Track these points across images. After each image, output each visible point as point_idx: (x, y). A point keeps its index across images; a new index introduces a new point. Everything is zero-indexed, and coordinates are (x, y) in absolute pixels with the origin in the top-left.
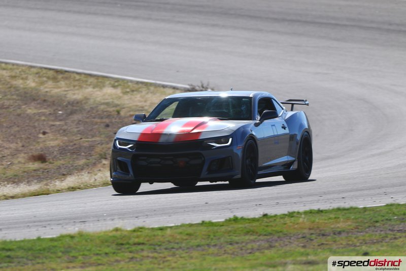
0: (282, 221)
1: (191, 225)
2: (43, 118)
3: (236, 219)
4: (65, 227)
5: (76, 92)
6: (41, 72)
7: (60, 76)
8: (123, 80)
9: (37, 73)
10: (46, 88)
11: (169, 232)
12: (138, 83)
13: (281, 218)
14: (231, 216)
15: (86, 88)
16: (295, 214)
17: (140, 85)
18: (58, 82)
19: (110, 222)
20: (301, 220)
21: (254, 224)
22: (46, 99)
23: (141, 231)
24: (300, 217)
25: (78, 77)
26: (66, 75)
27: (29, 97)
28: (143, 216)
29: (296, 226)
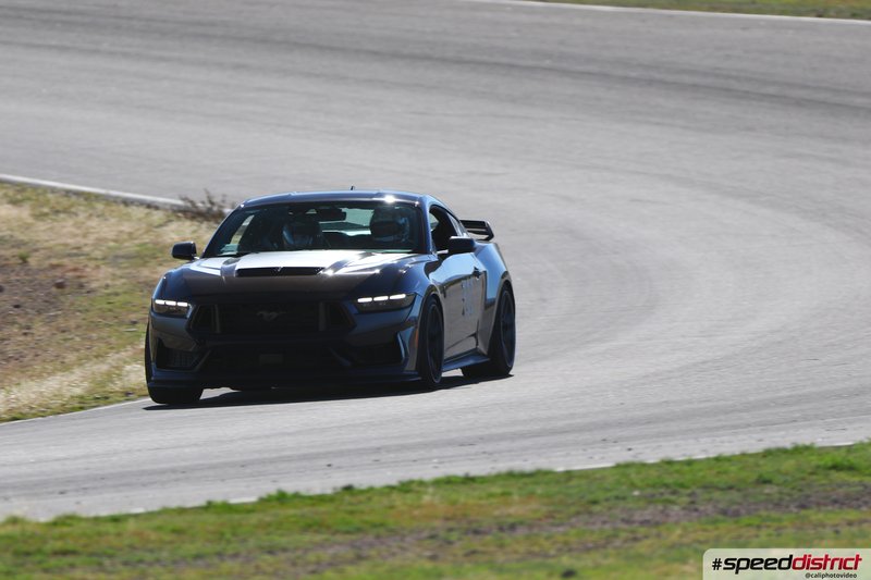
0: (385, 501)
1: (182, 511)
3: (282, 498)
8: (35, 187)
11: (131, 525)
12: (68, 193)
13: (383, 495)
14: (269, 488)
16: (414, 487)
17: (74, 198)
20: (426, 498)
21: (323, 508)
23: (70, 525)
24: (426, 493)
28: (76, 491)
29: (416, 512)
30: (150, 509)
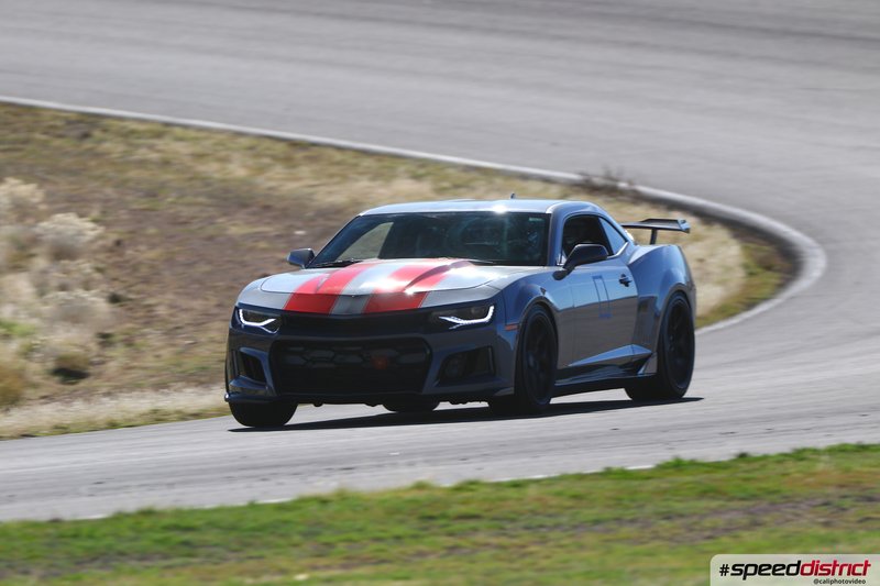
0: (780, 469)
1: (581, 477)
2: (263, 245)
3: (678, 465)
4: (310, 479)
5: (336, 188)
6: (258, 146)
7: (299, 155)
8: (437, 162)
9: (251, 148)
10: (270, 179)
11: (532, 491)
12: (468, 169)
13: (779, 462)
14: (666, 456)
15: (357, 180)
16: (807, 455)
17: (473, 174)
18: (294, 167)
19: (406, 470)
20: (820, 467)
21: (720, 475)
22: (268, 203)
23: (472, 490)
24: (819, 461)
25: (338, 156)
26: (313, 152)
27: (233, 200)
28: (476, 457)
29: (811, 480)
30: (553, 475)
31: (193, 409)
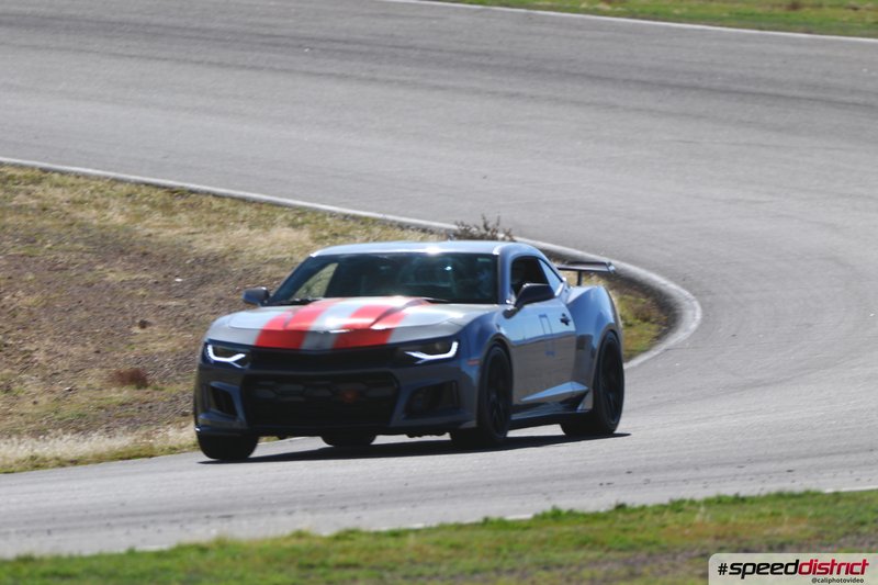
0: (657, 519)
1: (459, 527)
2: (141, 292)
3: (556, 515)
4: (188, 527)
5: (214, 236)
6: (137, 194)
7: (178, 202)
8: (315, 211)
9: (129, 196)
10: (147, 226)
11: (411, 541)
12: (346, 217)
13: (656, 513)
14: (547, 507)
15: (234, 228)
16: (685, 506)
17: (352, 223)
18: (174, 214)
19: (284, 519)
20: (698, 518)
21: (597, 525)
22: (148, 250)
23: (352, 539)
24: (696, 512)
25: (216, 204)
26: (192, 199)
27: (111, 246)
28: (356, 505)
29: (687, 531)
30: (428, 525)
31: (72, 456)
